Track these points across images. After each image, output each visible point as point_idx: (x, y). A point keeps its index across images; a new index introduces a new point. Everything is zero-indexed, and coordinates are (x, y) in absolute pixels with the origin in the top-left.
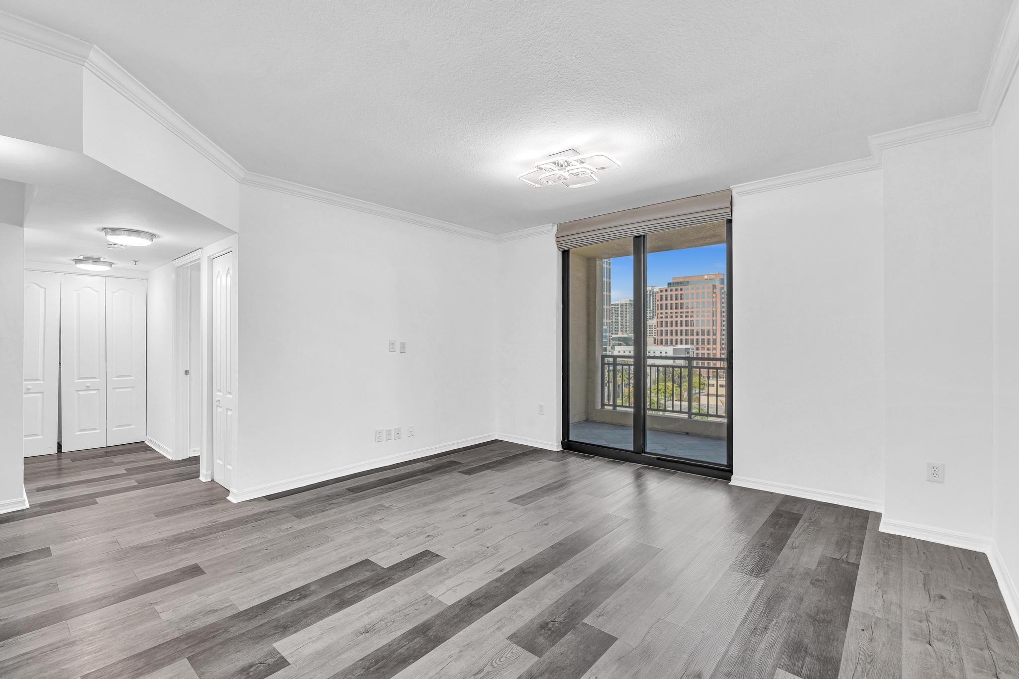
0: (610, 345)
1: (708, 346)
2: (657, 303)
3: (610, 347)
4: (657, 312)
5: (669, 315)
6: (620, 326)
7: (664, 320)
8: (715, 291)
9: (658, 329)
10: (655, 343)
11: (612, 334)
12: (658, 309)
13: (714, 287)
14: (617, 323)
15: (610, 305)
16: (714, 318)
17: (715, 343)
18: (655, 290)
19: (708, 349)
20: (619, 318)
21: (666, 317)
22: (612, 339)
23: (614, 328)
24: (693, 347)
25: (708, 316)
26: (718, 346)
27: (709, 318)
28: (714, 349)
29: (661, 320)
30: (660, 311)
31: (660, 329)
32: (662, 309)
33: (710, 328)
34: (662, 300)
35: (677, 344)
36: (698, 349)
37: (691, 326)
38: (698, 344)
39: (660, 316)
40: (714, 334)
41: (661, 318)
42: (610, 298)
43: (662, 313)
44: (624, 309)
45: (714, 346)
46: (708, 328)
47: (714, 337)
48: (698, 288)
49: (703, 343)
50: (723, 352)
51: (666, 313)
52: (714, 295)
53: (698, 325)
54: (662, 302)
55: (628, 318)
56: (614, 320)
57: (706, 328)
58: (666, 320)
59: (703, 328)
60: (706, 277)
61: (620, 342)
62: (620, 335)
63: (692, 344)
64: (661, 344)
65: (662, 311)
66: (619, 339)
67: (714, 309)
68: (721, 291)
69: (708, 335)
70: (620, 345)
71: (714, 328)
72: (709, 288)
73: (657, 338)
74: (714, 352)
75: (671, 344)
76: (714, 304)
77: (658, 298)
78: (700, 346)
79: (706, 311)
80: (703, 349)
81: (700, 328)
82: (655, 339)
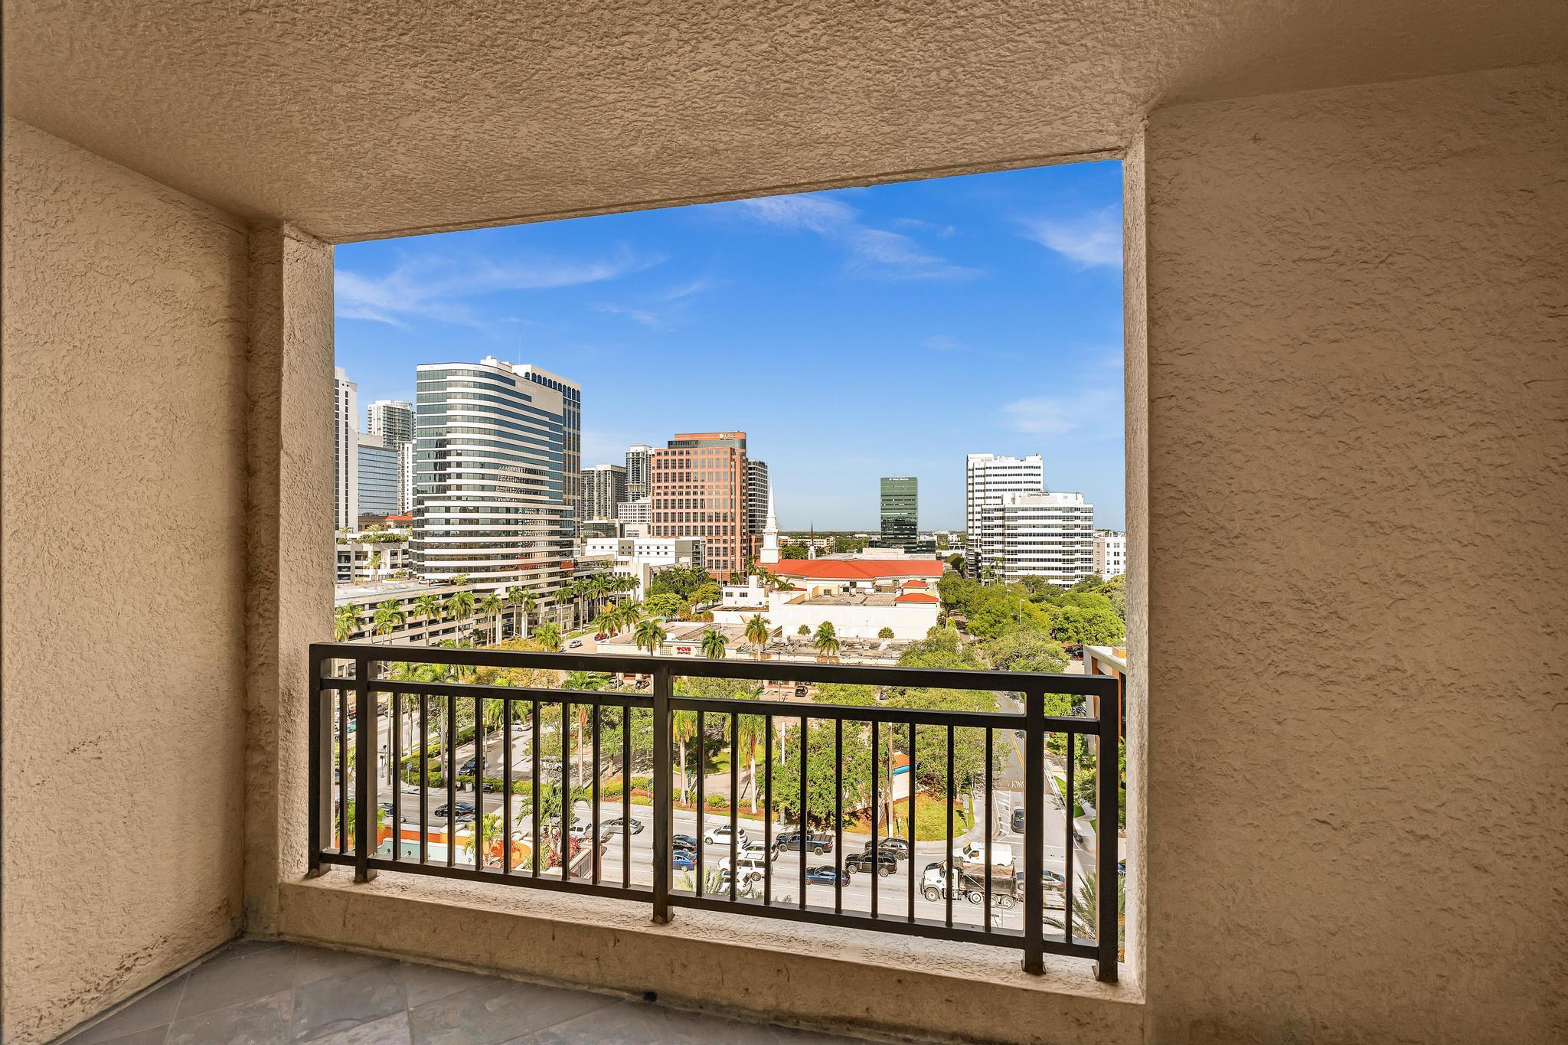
0: (579, 537)
1: (725, 537)
2: (653, 472)
3: (580, 540)
4: (652, 485)
5: (670, 490)
6: (596, 507)
7: (662, 497)
8: (733, 457)
9: (653, 511)
10: (649, 533)
11: (584, 519)
12: (654, 481)
13: (733, 451)
14: (591, 500)
15: (578, 473)
16: (733, 497)
17: (733, 534)
18: (650, 453)
19: (725, 542)
20: (595, 493)
21: (666, 494)
22: (583, 527)
23: (586, 508)
24: (704, 538)
25: (724, 494)
26: (738, 538)
27: (725, 497)
28: (733, 541)
29: (659, 497)
30: (656, 484)
31: (656, 511)
32: (659, 481)
33: (727, 510)
34: (659, 467)
35: (681, 534)
36: (710, 541)
37: (701, 507)
38: (710, 533)
39: (656, 491)
40: (733, 520)
41: (659, 494)
42: (579, 461)
43: (659, 487)
44: (602, 480)
45: (733, 537)
46: (725, 511)
47: (733, 524)
48: (711, 453)
49: (718, 533)
50: (744, 545)
51: (666, 487)
52: (733, 463)
53: (710, 507)
54: (659, 471)
55: (609, 494)
56: (586, 497)
57: (722, 511)
58: (666, 497)
59: (718, 511)
60: (721, 436)
61: (595, 532)
62: (596, 520)
63: (703, 534)
64: (659, 534)
65: (659, 484)
66: (596, 527)
67: (733, 483)
68: (741, 458)
69: (725, 520)
70: (596, 536)
71: (733, 510)
72: (725, 452)
73: (652, 524)
74: (733, 545)
75: (673, 534)
76: (732, 475)
77: (654, 464)
78: (714, 537)
79: (722, 487)
80: (718, 541)
81: (713, 511)
82: (649, 527)
